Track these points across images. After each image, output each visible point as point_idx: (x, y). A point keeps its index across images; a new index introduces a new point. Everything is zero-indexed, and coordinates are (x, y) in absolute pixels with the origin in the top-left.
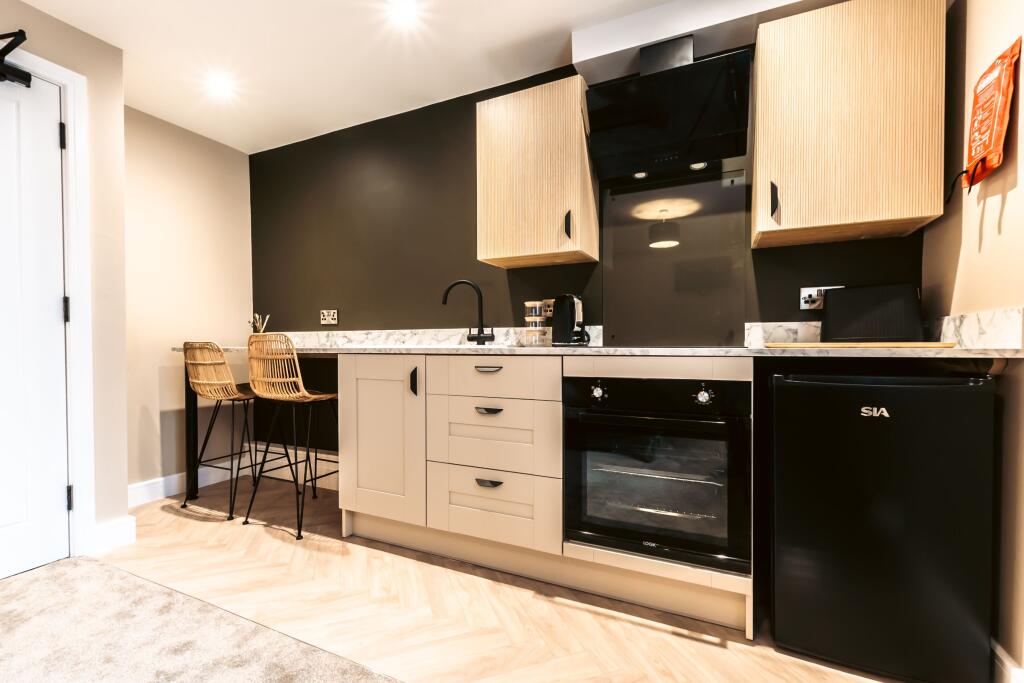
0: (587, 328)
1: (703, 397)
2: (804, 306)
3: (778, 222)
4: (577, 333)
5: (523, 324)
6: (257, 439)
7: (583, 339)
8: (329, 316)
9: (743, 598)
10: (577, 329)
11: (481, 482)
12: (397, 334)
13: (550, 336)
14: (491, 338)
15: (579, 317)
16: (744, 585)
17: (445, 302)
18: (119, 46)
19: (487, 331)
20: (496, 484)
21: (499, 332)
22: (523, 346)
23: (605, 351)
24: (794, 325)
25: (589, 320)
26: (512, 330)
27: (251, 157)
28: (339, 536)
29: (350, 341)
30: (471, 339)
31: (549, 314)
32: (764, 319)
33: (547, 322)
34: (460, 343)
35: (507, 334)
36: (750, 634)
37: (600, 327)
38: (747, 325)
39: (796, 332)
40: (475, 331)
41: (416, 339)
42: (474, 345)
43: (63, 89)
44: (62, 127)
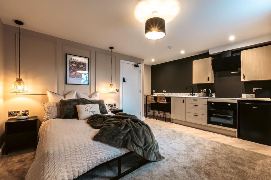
0: (212, 94)
1: (229, 105)
2: (253, 91)
3: (245, 80)
4: (210, 95)
5: (200, 93)
6: (152, 109)
7: (211, 96)
8: (165, 91)
9: (236, 132)
10: (210, 94)
11: (194, 115)
12: (177, 94)
13: (205, 95)
14: (194, 95)
15: (210, 92)
16: (236, 130)
17: (186, 89)
18: (143, 59)
19: (194, 94)
20: (197, 116)
21: (196, 94)
22: (200, 96)
23: (215, 98)
24: (252, 94)
25: (212, 92)
26: (198, 94)
27: (151, 66)
28: (171, 122)
29: (168, 95)
30: (191, 95)
31: (205, 91)
32: (246, 93)
33: (205, 93)
34: (188, 95)
35: (197, 94)
36: (237, 137)
37: (215, 94)
38: (243, 94)
39: (252, 96)
40: (191, 94)
41: (180, 95)
42: (191, 96)
43: (140, 66)
44: (140, 71)
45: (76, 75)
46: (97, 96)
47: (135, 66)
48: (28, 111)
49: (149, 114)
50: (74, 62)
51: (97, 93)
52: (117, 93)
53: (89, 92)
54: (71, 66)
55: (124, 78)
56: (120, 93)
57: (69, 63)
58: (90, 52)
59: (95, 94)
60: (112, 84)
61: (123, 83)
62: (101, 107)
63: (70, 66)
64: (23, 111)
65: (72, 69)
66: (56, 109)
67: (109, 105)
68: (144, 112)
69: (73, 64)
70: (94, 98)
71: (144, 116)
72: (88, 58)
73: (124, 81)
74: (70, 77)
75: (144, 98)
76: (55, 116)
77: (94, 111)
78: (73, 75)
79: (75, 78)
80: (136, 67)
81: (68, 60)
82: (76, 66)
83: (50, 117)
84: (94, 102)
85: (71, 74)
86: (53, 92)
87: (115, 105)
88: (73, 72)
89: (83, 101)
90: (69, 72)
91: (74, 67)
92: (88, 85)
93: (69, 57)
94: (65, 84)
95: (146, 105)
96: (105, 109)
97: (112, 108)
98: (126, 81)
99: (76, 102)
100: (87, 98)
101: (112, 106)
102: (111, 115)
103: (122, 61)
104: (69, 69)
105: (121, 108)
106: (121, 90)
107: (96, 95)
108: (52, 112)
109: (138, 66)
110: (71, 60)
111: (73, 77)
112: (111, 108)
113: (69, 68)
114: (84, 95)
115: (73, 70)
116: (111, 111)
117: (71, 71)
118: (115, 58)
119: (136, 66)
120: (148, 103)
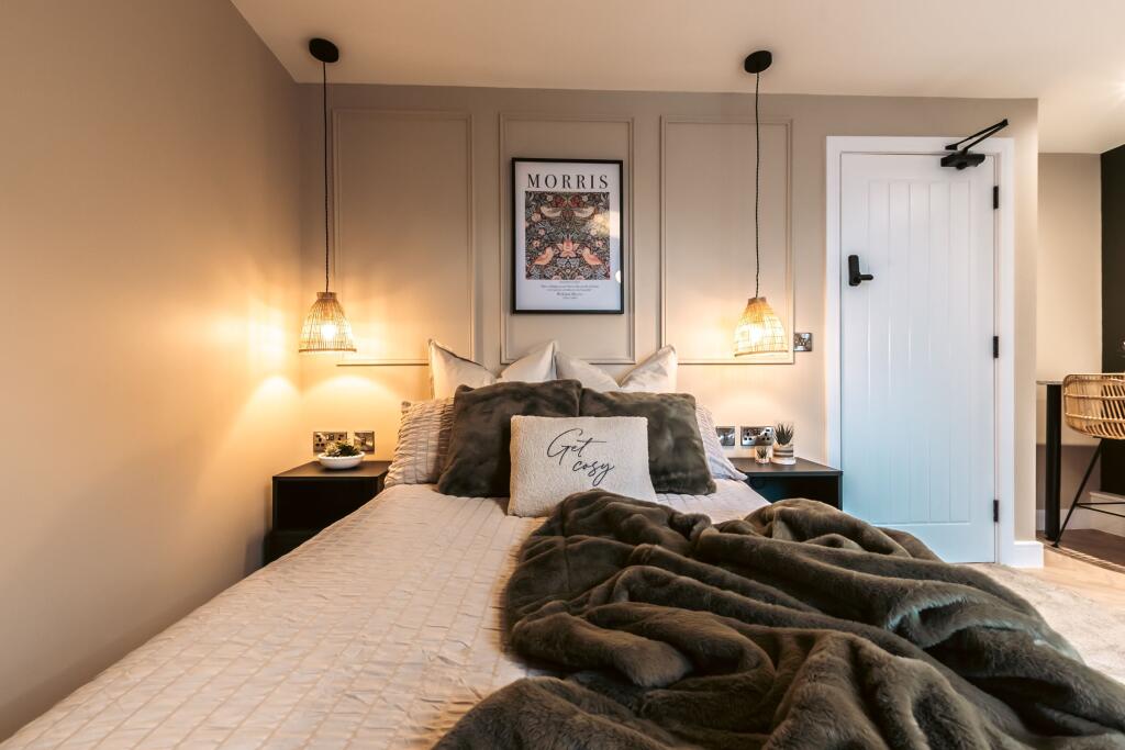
6: (1108, 491)
27: (1104, 154)
43: (997, 157)
44: (996, 190)
45: (561, 263)
46: (665, 374)
47: (945, 162)
48: (372, 435)
49: (1080, 520)
50: (550, 198)
51: (665, 354)
52: (802, 357)
53: (623, 356)
54: (537, 217)
55: (853, 261)
56: (821, 357)
57: (528, 206)
58: (630, 125)
59: (655, 365)
60: (763, 299)
61: (849, 291)
62: (668, 440)
63: (528, 219)
64: (357, 434)
65: (542, 233)
66: (435, 433)
67: (747, 431)
68: (1038, 507)
69: (544, 210)
70: (643, 384)
71: (1039, 535)
72: (620, 163)
73: (856, 277)
74: (529, 276)
75: (1038, 402)
76: (424, 470)
77: (607, 468)
78: (546, 266)
79: (556, 282)
80: (961, 166)
81: (523, 186)
82: (558, 214)
83: (403, 473)
84: (629, 403)
85: (537, 263)
86: (451, 350)
87: (784, 436)
88: (544, 251)
89: (560, 397)
90: (527, 251)
91: (550, 220)
92: (621, 312)
93: (524, 170)
94: (508, 315)
95: (1052, 454)
96: (690, 459)
97: (763, 455)
98: (869, 278)
99: (519, 400)
100: (601, 382)
101: (762, 442)
102: (706, 519)
103: (835, 144)
104: (527, 234)
105: (830, 461)
106: (828, 342)
107: (661, 371)
108: (416, 449)
109: (980, 158)
110: (534, 189)
111: (545, 277)
112: (756, 455)
113: (527, 230)
114: (594, 368)
115: (546, 237)
116: (746, 477)
117: (536, 243)
118: (789, 128)
119: (959, 159)
120: (1069, 438)
